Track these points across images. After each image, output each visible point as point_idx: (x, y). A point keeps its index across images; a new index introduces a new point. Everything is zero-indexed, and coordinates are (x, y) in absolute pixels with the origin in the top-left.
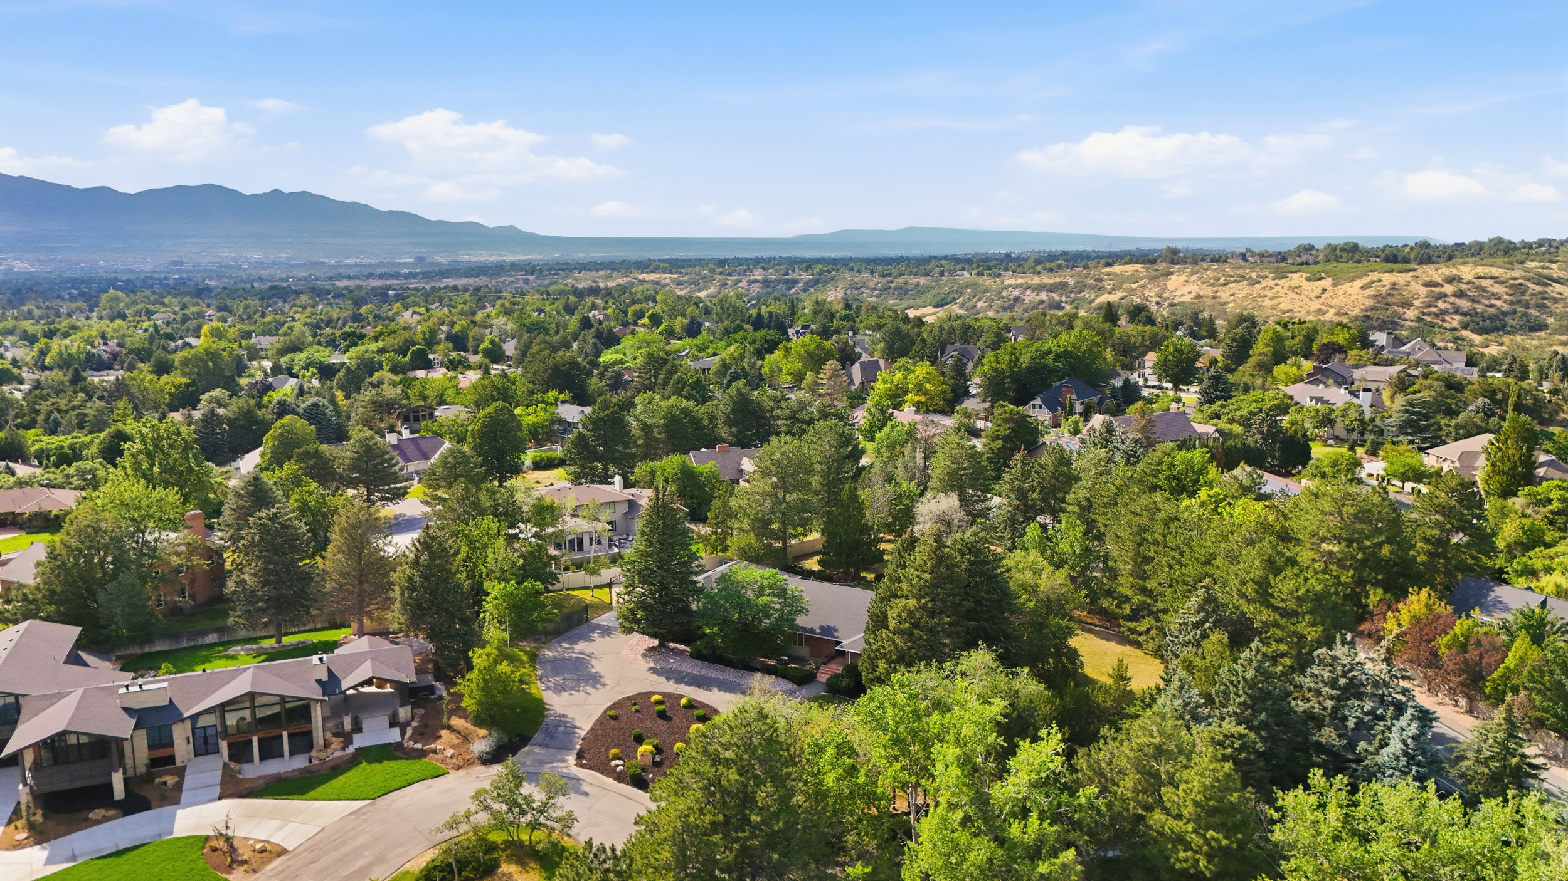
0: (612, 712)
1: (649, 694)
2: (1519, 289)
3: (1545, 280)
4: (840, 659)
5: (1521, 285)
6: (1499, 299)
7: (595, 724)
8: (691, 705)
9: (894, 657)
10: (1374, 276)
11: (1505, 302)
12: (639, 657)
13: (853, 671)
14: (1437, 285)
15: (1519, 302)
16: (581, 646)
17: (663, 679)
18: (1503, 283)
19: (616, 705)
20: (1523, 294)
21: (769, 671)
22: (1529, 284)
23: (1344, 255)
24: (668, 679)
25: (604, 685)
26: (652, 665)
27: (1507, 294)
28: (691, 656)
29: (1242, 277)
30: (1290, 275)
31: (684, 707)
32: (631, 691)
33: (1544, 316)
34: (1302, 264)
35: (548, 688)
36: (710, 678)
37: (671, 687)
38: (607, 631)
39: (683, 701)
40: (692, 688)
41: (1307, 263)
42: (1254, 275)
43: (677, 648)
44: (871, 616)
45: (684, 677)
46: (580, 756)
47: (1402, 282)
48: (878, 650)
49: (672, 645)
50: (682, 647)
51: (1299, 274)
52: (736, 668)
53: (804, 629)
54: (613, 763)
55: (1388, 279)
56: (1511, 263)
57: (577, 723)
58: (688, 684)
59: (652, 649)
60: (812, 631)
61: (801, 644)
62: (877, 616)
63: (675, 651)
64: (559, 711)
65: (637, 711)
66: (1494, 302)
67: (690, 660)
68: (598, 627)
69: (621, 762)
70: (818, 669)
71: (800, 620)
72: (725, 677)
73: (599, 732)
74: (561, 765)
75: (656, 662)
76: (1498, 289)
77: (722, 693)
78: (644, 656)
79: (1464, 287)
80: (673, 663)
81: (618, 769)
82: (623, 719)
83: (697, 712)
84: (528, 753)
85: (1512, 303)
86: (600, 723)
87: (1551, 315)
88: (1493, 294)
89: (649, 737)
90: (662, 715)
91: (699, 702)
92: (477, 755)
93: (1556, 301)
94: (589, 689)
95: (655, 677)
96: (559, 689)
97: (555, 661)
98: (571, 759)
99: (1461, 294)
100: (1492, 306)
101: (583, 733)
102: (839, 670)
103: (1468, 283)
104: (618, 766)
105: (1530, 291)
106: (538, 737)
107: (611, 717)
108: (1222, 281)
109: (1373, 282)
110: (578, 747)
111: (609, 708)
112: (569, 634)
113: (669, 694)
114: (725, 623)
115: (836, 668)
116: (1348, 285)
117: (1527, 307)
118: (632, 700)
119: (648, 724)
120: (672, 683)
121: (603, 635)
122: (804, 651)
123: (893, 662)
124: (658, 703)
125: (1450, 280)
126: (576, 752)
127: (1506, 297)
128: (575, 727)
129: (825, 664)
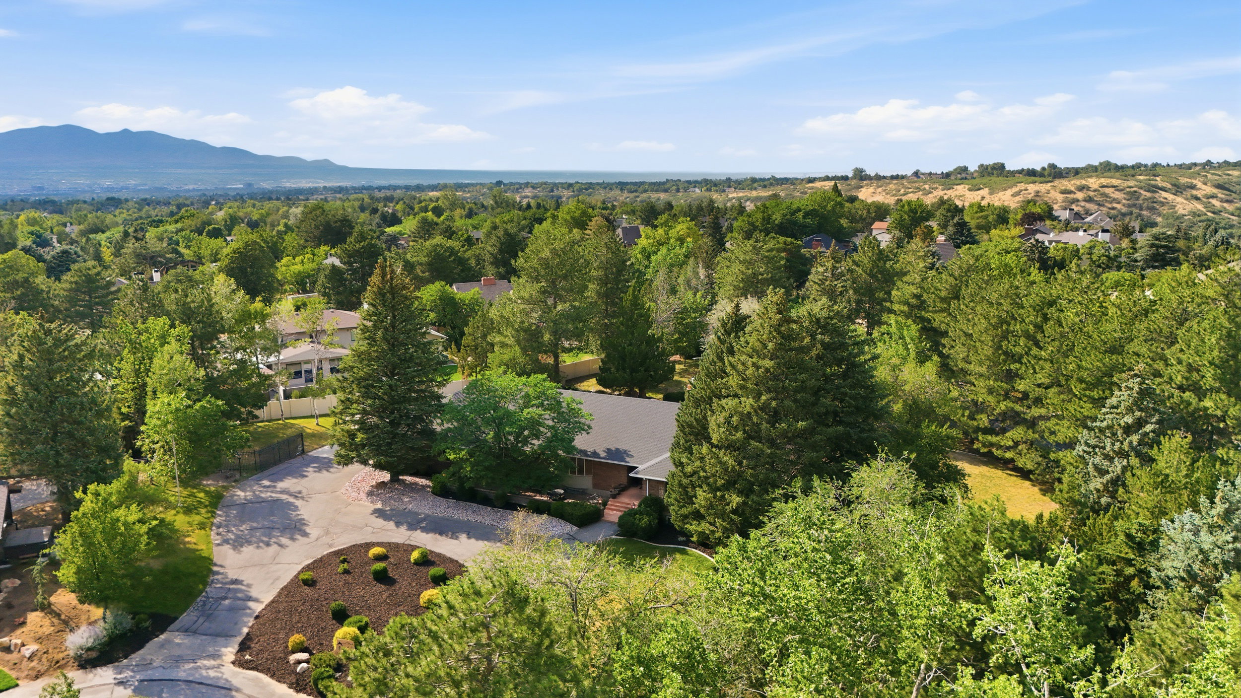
0: (306, 576)
1: (369, 546)
2: (1134, 195)
3: (1154, 189)
4: (633, 491)
5: (1135, 192)
6: (1119, 203)
7: (280, 593)
8: (427, 560)
9: (720, 482)
10: (1022, 186)
11: (1124, 205)
12: (363, 496)
13: (655, 506)
14: (1070, 192)
15: (1134, 205)
16: (288, 483)
17: (391, 525)
18: (1122, 190)
19: (318, 564)
20: (1137, 199)
21: (538, 509)
22: (1142, 192)
23: (995, 172)
24: (398, 524)
25: (305, 534)
26: (379, 505)
27: (1125, 199)
28: (434, 493)
29: (918, 188)
30: (955, 187)
31: (417, 563)
32: (343, 542)
33: (1154, 216)
34: (962, 179)
35: (226, 541)
36: (458, 522)
37: (399, 535)
38: (324, 465)
39: (415, 555)
40: (430, 535)
41: (966, 178)
42: (927, 187)
43: (416, 484)
44: (682, 427)
45: (421, 521)
46: (244, 647)
47: (1043, 191)
48: (695, 473)
49: (409, 479)
50: (423, 481)
51: (962, 186)
52: (493, 506)
53: (584, 453)
54: (293, 658)
55: (1032, 188)
56: (1126, 176)
57: (254, 593)
58: (425, 530)
59: (382, 485)
60: (595, 454)
61: (581, 472)
62: (690, 426)
63: (413, 487)
64: (232, 575)
65: (346, 572)
66: (1115, 205)
67: (431, 498)
68: (316, 459)
69: (304, 656)
70: (605, 504)
71: (581, 442)
72: (479, 519)
73: (281, 607)
74: (212, 663)
75: (384, 503)
76: (1118, 195)
77: (473, 541)
78: (370, 494)
79: (1091, 194)
80: (409, 503)
81: (299, 669)
82: (322, 585)
83: (434, 571)
84: (162, 646)
85: (1129, 206)
86: (287, 591)
87: (1160, 215)
88: (1114, 199)
89: (357, 613)
90: (382, 577)
91: (439, 555)
92: (72, 653)
93: (1163, 204)
94: (284, 540)
95: (380, 522)
96: (238, 543)
97: (244, 506)
98: (229, 652)
99: (1089, 200)
100: (1114, 209)
101: (258, 608)
102: (635, 504)
103: (1095, 191)
104: (299, 662)
105: (1143, 197)
106: (185, 618)
107: (306, 583)
108: (902, 191)
109: (1021, 191)
110: (245, 630)
111: (307, 568)
112: (275, 469)
113: (397, 546)
114: (477, 445)
115: (630, 501)
116: (1001, 193)
117: (1141, 209)
118: (344, 556)
119: (359, 591)
120: (403, 529)
121: (319, 470)
122: (585, 482)
123: (718, 489)
124: (379, 558)
125: (1081, 188)
126: (240, 639)
127: (1124, 201)
128: (250, 599)
129: (614, 497)
